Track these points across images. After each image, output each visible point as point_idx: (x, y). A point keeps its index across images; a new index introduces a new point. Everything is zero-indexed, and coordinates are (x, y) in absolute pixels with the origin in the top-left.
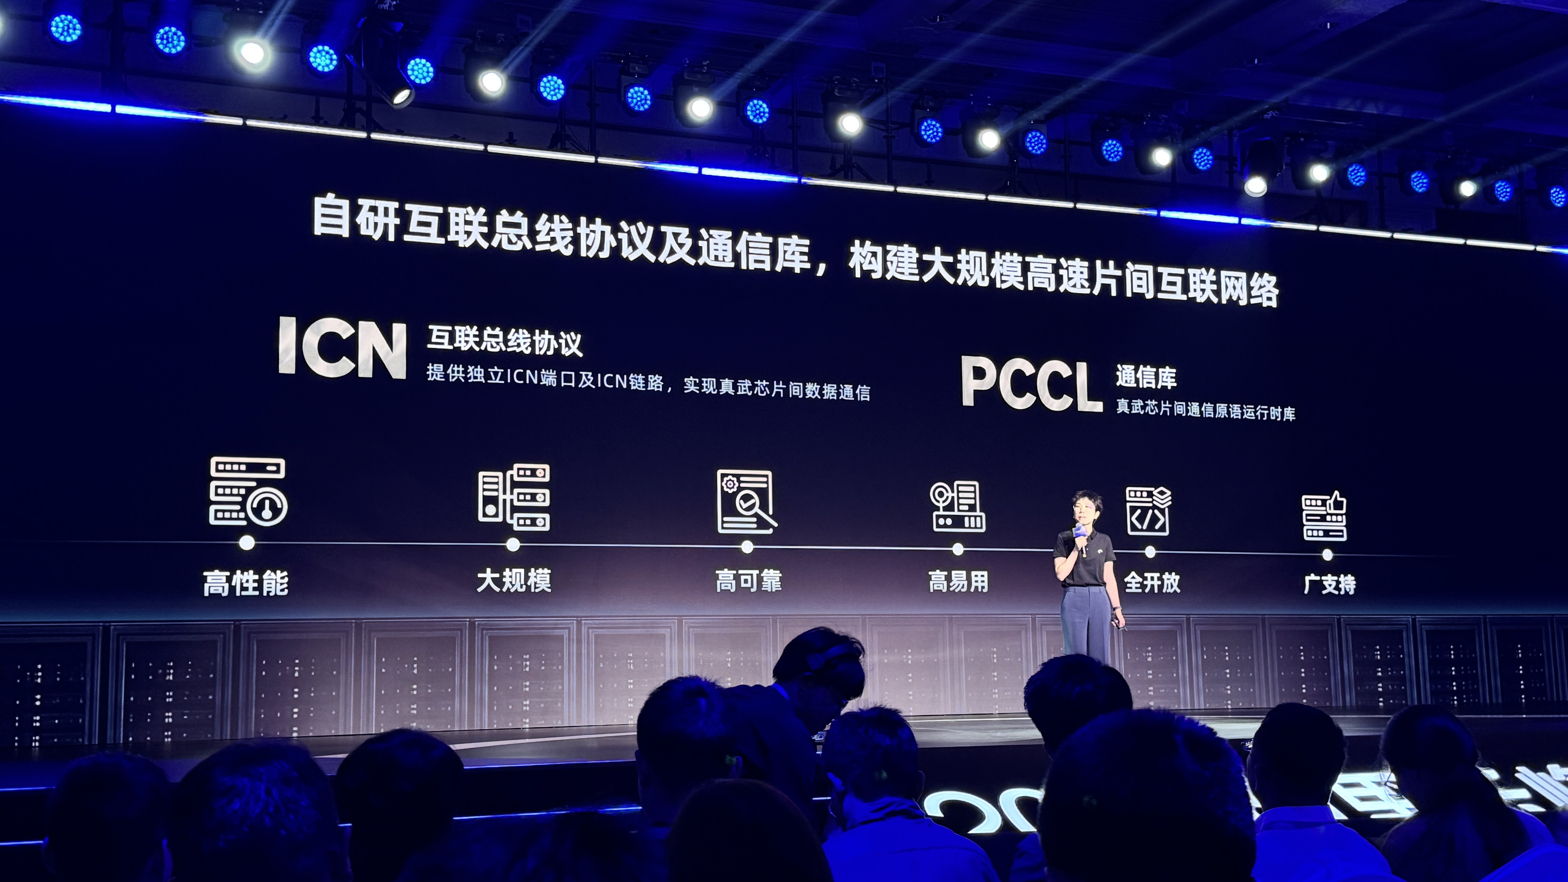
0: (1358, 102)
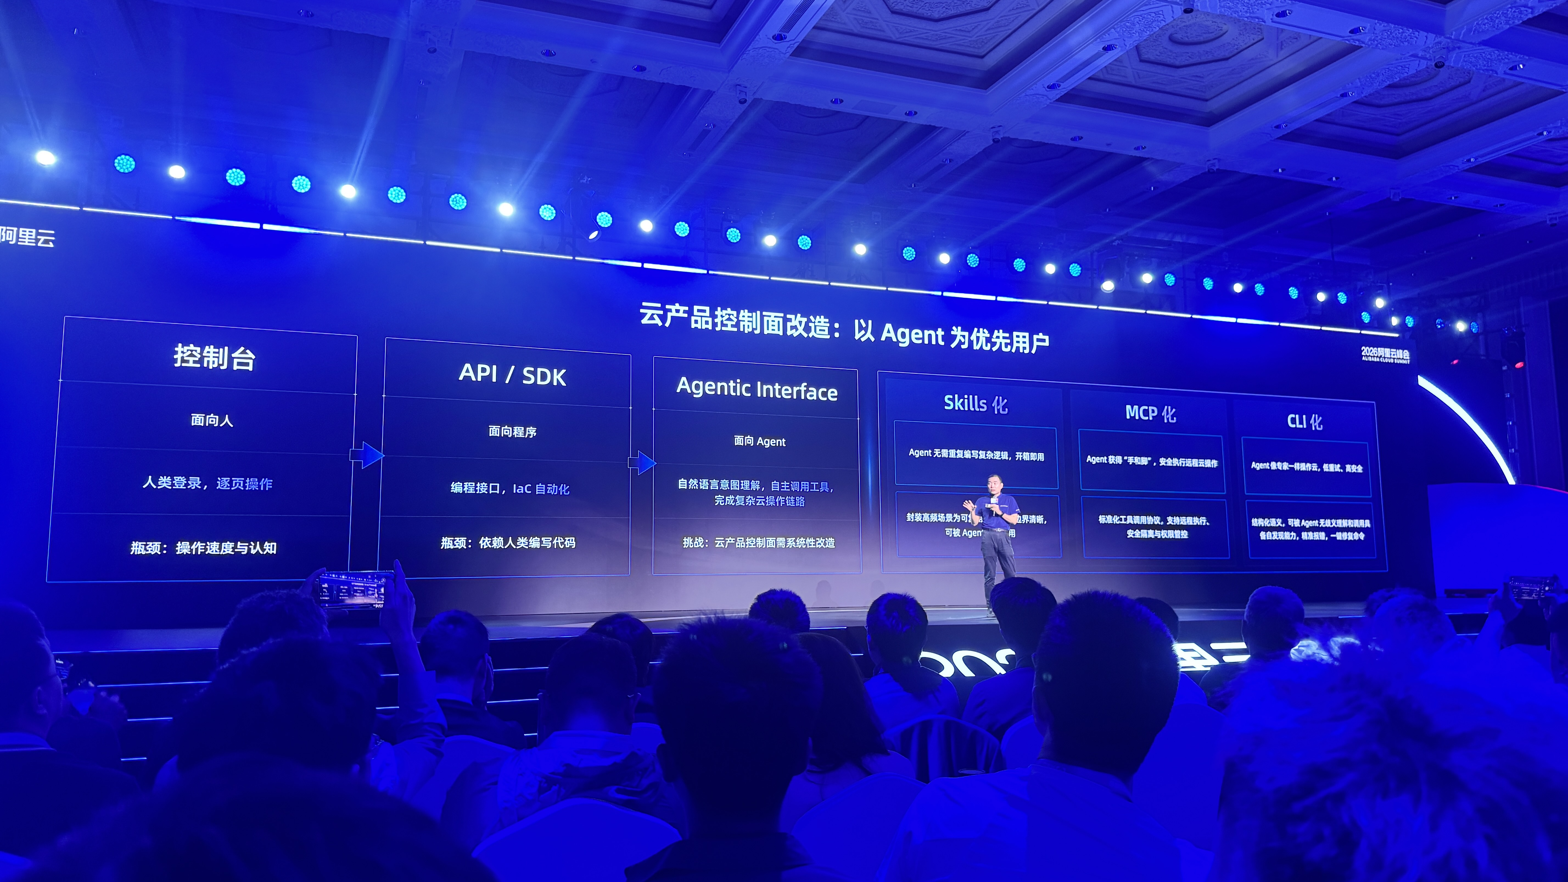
0: (1170, 235)
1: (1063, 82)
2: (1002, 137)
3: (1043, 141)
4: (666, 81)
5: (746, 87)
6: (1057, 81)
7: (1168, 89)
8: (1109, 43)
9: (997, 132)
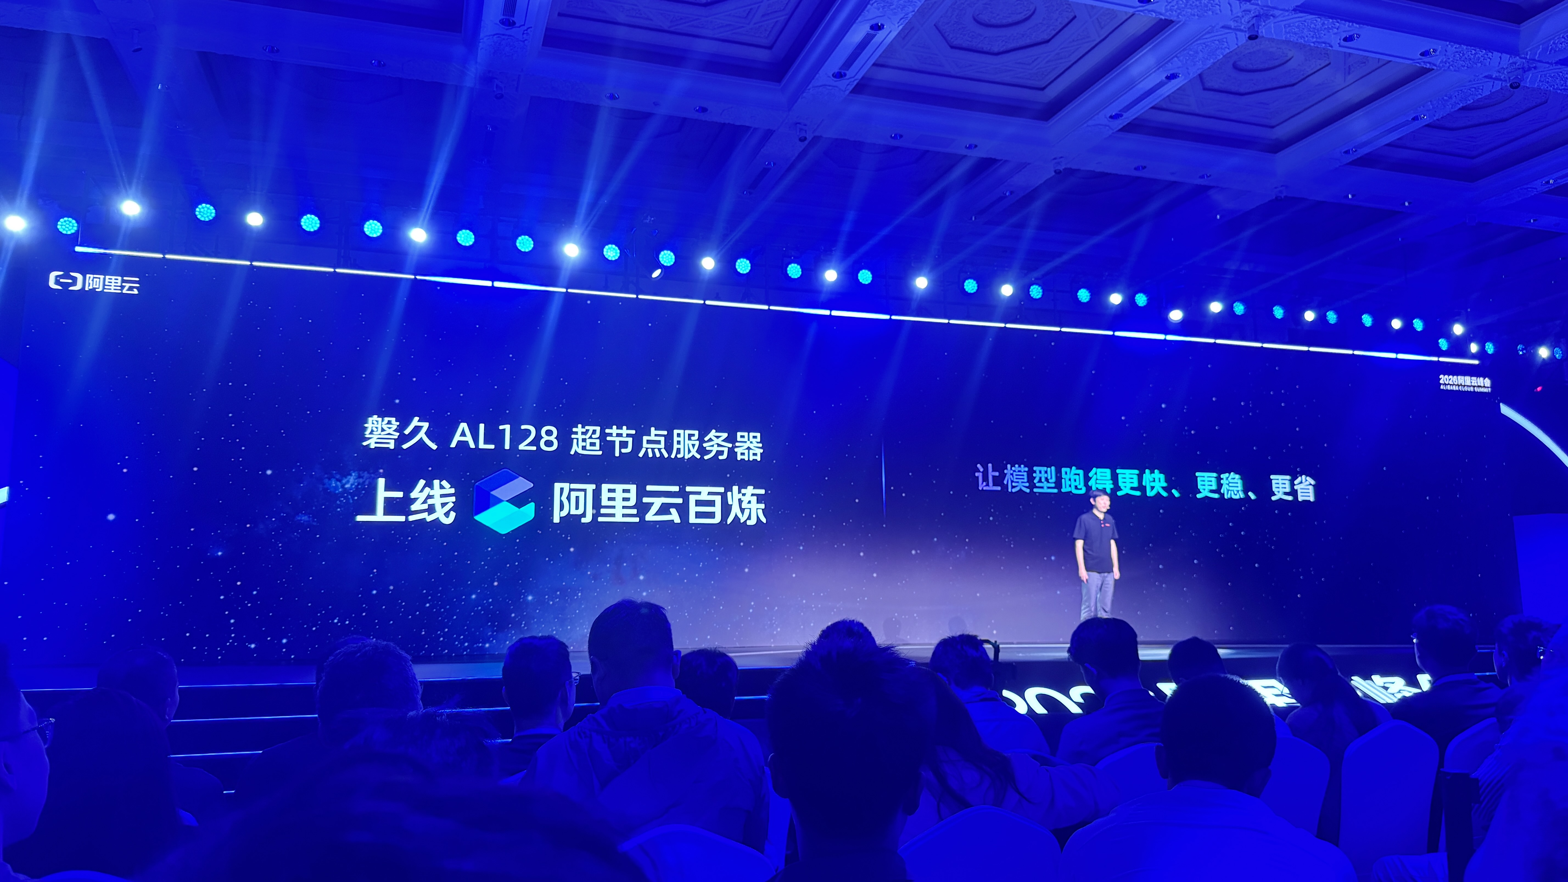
0: (1238, 264)
1: (1125, 112)
2: (1063, 168)
3: (1106, 171)
4: (727, 122)
5: (805, 125)
6: (1120, 111)
7: (1233, 116)
8: (1172, 72)
9: (1059, 163)
